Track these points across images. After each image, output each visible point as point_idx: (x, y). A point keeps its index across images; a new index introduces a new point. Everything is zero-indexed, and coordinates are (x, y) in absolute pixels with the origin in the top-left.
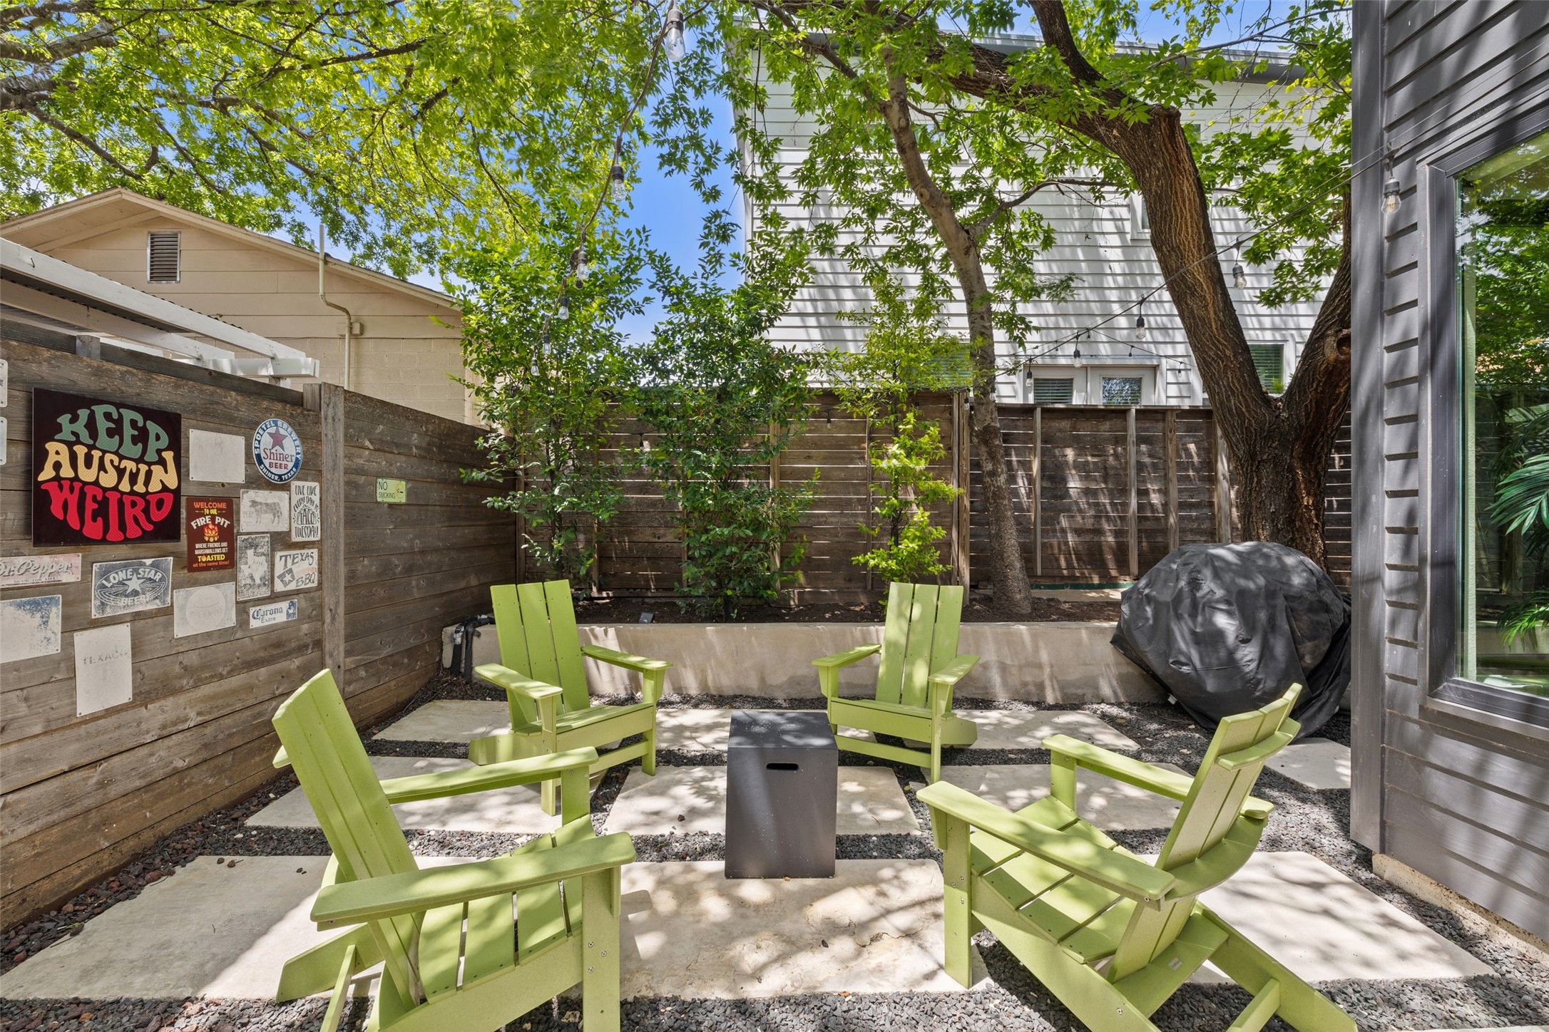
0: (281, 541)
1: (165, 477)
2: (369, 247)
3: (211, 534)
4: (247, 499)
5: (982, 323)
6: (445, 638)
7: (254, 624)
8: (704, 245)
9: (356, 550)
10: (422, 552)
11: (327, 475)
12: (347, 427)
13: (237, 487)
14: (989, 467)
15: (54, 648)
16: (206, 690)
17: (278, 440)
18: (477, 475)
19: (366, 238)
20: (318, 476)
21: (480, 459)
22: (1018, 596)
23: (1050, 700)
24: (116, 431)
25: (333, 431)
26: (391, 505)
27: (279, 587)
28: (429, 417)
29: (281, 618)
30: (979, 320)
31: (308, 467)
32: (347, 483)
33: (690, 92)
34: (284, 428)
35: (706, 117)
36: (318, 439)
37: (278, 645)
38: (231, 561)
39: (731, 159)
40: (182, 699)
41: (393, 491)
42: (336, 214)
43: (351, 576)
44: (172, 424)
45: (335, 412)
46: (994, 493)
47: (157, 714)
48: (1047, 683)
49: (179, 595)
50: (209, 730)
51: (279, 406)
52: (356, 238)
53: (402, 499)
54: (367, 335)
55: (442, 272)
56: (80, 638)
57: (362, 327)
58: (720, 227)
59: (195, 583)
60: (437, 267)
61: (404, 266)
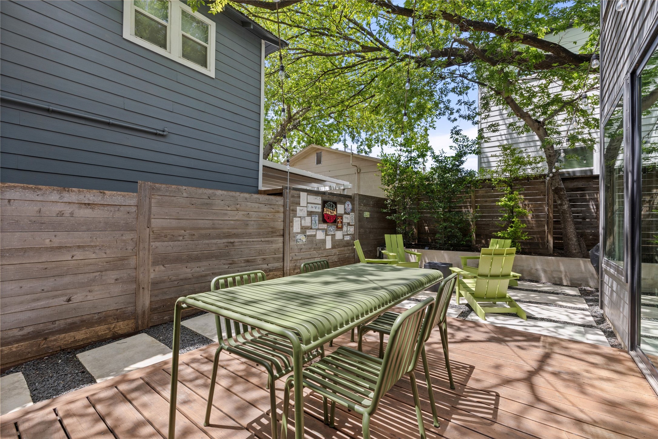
0: (349, 224)
1: (335, 213)
2: (362, 142)
3: (340, 222)
4: (345, 216)
5: (549, 151)
6: (378, 250)
7: (345, 239)
8: (451, 137)
9: (361, 227)
10: (373, 229)
11: (355, 212)
12: (359, 201)
13: (343, 214)
14: (559, 202)
15: (324, 238)
16: (339, 249)
17: (348, 205)
18: (384, 211)
19: (361, 140)
20: (354, 212)
21: (385, 207)
22: (574, 251)
23: (565, 284)
24: (330, 206)
25: (356, 203)
26: (367, 218)
27: (348, 233)
28: (374, 197)
29: (348, 239)
30: (547, 151)
31: (353, 210)
32: (359, 213)
33: (444, 96)
34: (349, 203)
35: (449, 101)
36: (354, 204)
37: (348, 244)
38: (342, 228)
39: (458, 111)
40: (336, 249)
41: (367, 214)
42: (354, 135)
43: (359, 232)
44: (335, 203)
45: (357, 199)
46: (562, 212)
47: (334, 251)
48: (563, 278)
49: (336, 232)
50: (339, 256)
51: (348, 199)
52: (358, 141)
53: (368, 216)
54: (361, 172)
55: (381, 146)
56: (327, 237)
57: (360, 170)
58: (456, 131)
59: (338, 230)
60: (380, 144)
61: (370, 145)
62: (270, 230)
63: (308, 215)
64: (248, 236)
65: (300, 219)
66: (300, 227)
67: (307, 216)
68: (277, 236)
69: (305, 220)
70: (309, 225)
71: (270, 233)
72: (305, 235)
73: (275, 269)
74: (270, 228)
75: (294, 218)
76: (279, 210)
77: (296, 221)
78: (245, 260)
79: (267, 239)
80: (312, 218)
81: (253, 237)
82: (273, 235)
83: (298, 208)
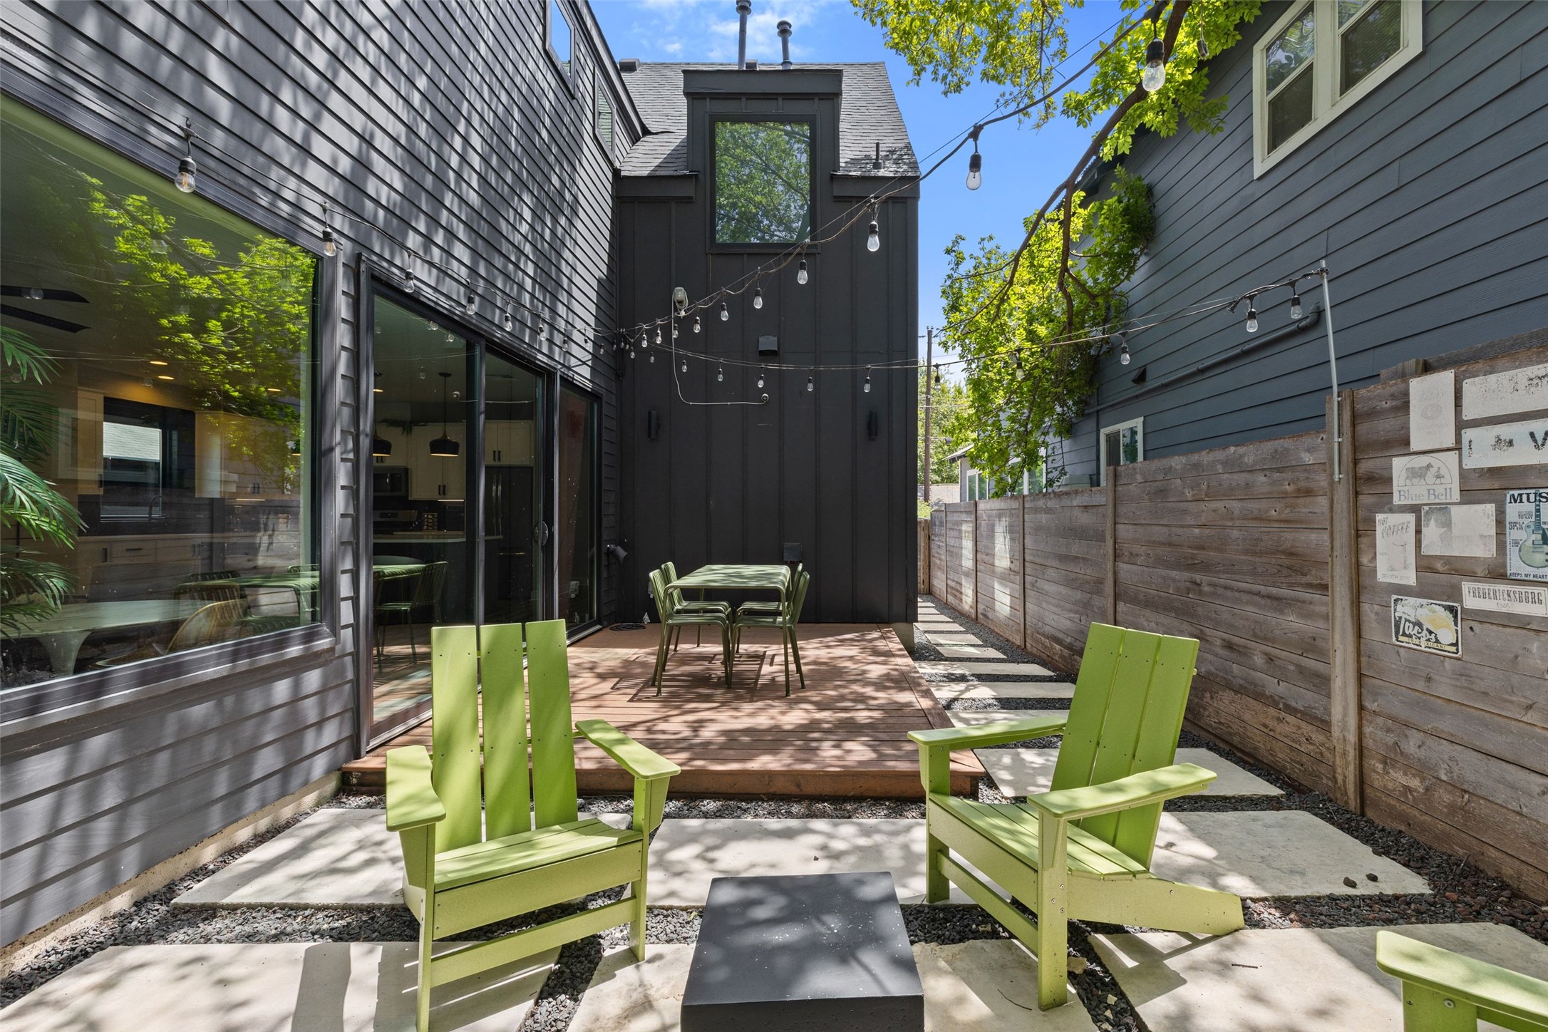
62: (1285, 561)
63: (1470, 494)
64: (1228, 573)
65: (1411, 518)
66: (1412, 560)
67: (1463, 502)
68: (1310, 586)
69: (1448, 524)
70: (1484, 550)
71: (1285, 571)
72: (1452, 610)
73: (1303, 713)
74: (1283, 552)
75: (1379, 517)
76: (1312, 485)
77: (1392, 530)
78: (1224, 640)
79: (1274, 591)
80: (1501, 513)
81: (1238, 577)
82: (1292, 580)
83: (1399, 465)
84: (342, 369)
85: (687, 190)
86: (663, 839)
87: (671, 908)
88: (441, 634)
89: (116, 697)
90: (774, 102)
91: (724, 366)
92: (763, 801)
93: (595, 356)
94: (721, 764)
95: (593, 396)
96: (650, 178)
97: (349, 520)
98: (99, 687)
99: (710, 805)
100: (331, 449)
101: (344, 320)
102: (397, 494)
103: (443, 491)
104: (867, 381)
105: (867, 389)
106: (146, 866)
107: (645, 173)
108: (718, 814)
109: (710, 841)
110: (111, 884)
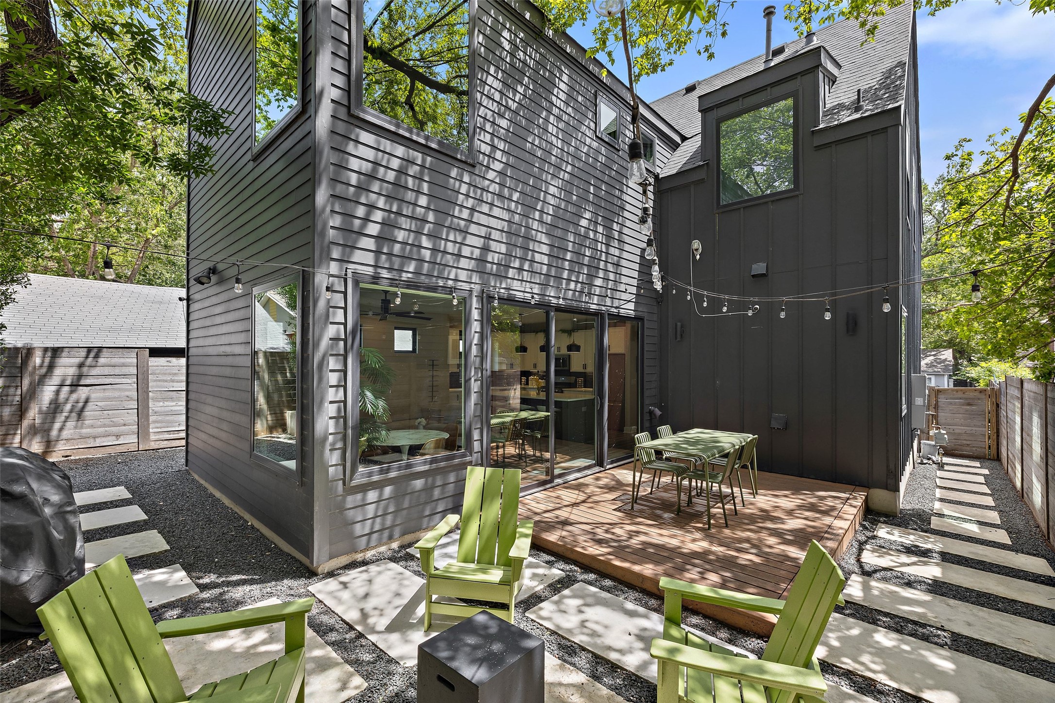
84: (475, 341)
85: (701, 174)
86: (572, 591)
87: (541, 625)
88: (472, 471)
89: (393, 474)
90: (765, 92)
91: (707, 297)
92: (637, 591)
93: (638, 295)
94: (621, 561)
95: (637, 319)
96: (679, 174)
97: (479, 406)
98: (388, 470)
99: (608, 583)
100: (470, 379)
101: (476, 320)
102: (565, 368)
103: (585, 367)
104: (783, 310)
105: (783, 315)
106: (403, 534)
107: (674, 172)
108: (608, 590)
109: (589, 600)
110: (391, 538)
